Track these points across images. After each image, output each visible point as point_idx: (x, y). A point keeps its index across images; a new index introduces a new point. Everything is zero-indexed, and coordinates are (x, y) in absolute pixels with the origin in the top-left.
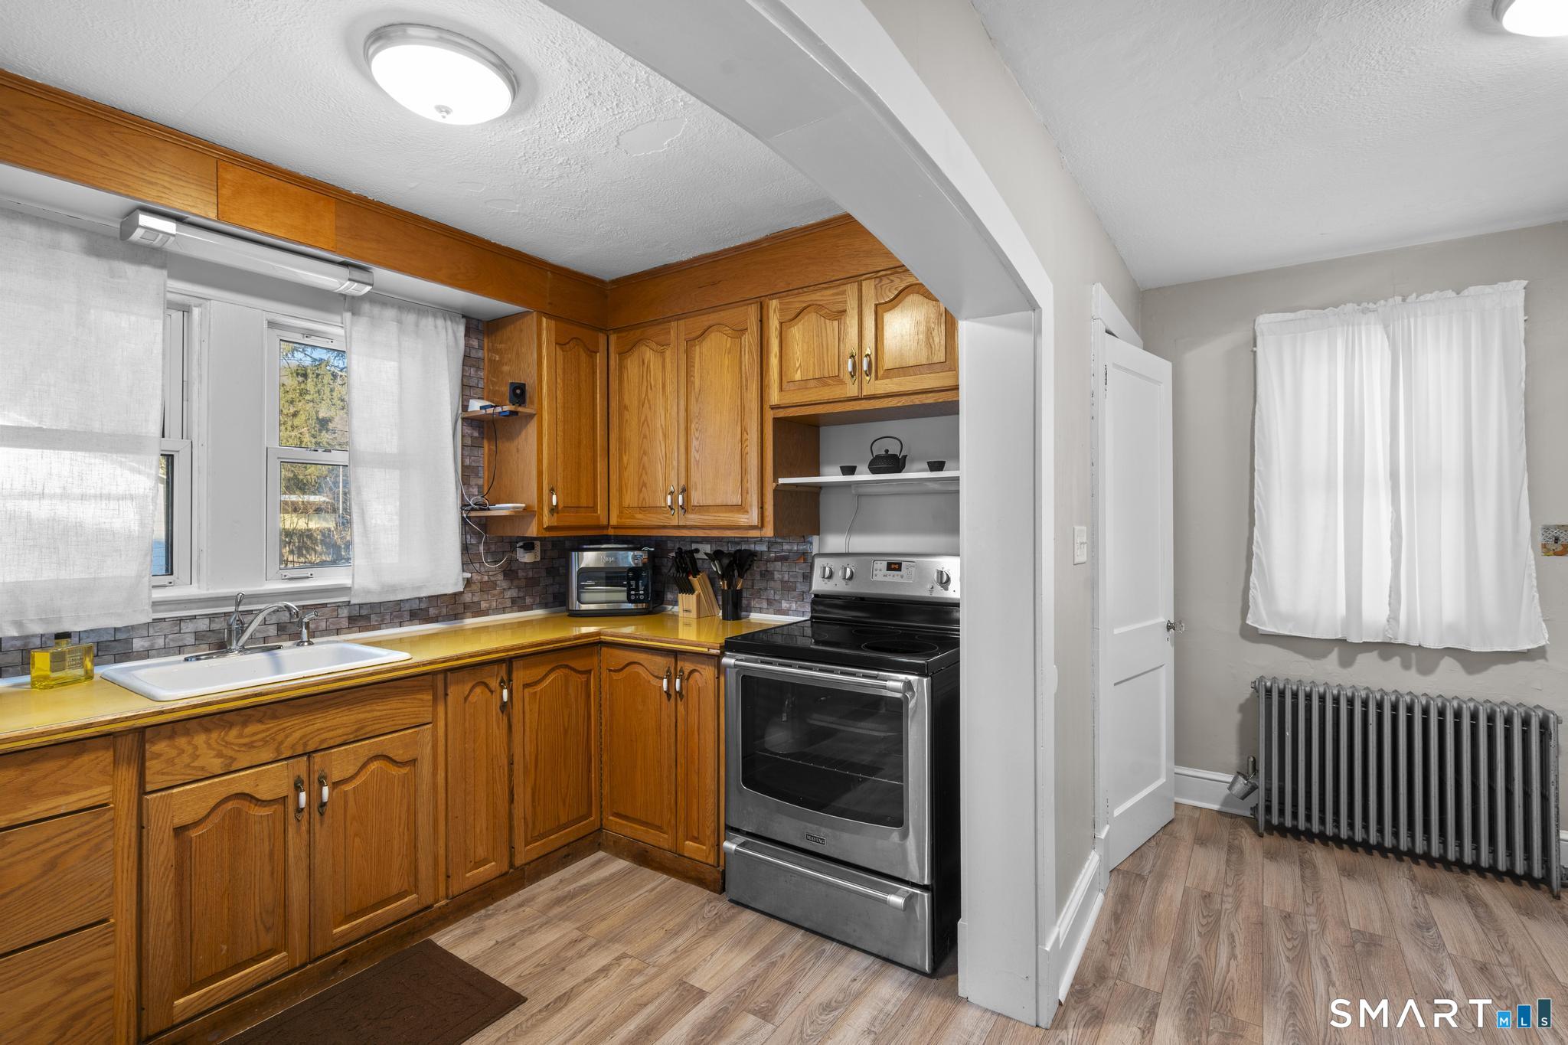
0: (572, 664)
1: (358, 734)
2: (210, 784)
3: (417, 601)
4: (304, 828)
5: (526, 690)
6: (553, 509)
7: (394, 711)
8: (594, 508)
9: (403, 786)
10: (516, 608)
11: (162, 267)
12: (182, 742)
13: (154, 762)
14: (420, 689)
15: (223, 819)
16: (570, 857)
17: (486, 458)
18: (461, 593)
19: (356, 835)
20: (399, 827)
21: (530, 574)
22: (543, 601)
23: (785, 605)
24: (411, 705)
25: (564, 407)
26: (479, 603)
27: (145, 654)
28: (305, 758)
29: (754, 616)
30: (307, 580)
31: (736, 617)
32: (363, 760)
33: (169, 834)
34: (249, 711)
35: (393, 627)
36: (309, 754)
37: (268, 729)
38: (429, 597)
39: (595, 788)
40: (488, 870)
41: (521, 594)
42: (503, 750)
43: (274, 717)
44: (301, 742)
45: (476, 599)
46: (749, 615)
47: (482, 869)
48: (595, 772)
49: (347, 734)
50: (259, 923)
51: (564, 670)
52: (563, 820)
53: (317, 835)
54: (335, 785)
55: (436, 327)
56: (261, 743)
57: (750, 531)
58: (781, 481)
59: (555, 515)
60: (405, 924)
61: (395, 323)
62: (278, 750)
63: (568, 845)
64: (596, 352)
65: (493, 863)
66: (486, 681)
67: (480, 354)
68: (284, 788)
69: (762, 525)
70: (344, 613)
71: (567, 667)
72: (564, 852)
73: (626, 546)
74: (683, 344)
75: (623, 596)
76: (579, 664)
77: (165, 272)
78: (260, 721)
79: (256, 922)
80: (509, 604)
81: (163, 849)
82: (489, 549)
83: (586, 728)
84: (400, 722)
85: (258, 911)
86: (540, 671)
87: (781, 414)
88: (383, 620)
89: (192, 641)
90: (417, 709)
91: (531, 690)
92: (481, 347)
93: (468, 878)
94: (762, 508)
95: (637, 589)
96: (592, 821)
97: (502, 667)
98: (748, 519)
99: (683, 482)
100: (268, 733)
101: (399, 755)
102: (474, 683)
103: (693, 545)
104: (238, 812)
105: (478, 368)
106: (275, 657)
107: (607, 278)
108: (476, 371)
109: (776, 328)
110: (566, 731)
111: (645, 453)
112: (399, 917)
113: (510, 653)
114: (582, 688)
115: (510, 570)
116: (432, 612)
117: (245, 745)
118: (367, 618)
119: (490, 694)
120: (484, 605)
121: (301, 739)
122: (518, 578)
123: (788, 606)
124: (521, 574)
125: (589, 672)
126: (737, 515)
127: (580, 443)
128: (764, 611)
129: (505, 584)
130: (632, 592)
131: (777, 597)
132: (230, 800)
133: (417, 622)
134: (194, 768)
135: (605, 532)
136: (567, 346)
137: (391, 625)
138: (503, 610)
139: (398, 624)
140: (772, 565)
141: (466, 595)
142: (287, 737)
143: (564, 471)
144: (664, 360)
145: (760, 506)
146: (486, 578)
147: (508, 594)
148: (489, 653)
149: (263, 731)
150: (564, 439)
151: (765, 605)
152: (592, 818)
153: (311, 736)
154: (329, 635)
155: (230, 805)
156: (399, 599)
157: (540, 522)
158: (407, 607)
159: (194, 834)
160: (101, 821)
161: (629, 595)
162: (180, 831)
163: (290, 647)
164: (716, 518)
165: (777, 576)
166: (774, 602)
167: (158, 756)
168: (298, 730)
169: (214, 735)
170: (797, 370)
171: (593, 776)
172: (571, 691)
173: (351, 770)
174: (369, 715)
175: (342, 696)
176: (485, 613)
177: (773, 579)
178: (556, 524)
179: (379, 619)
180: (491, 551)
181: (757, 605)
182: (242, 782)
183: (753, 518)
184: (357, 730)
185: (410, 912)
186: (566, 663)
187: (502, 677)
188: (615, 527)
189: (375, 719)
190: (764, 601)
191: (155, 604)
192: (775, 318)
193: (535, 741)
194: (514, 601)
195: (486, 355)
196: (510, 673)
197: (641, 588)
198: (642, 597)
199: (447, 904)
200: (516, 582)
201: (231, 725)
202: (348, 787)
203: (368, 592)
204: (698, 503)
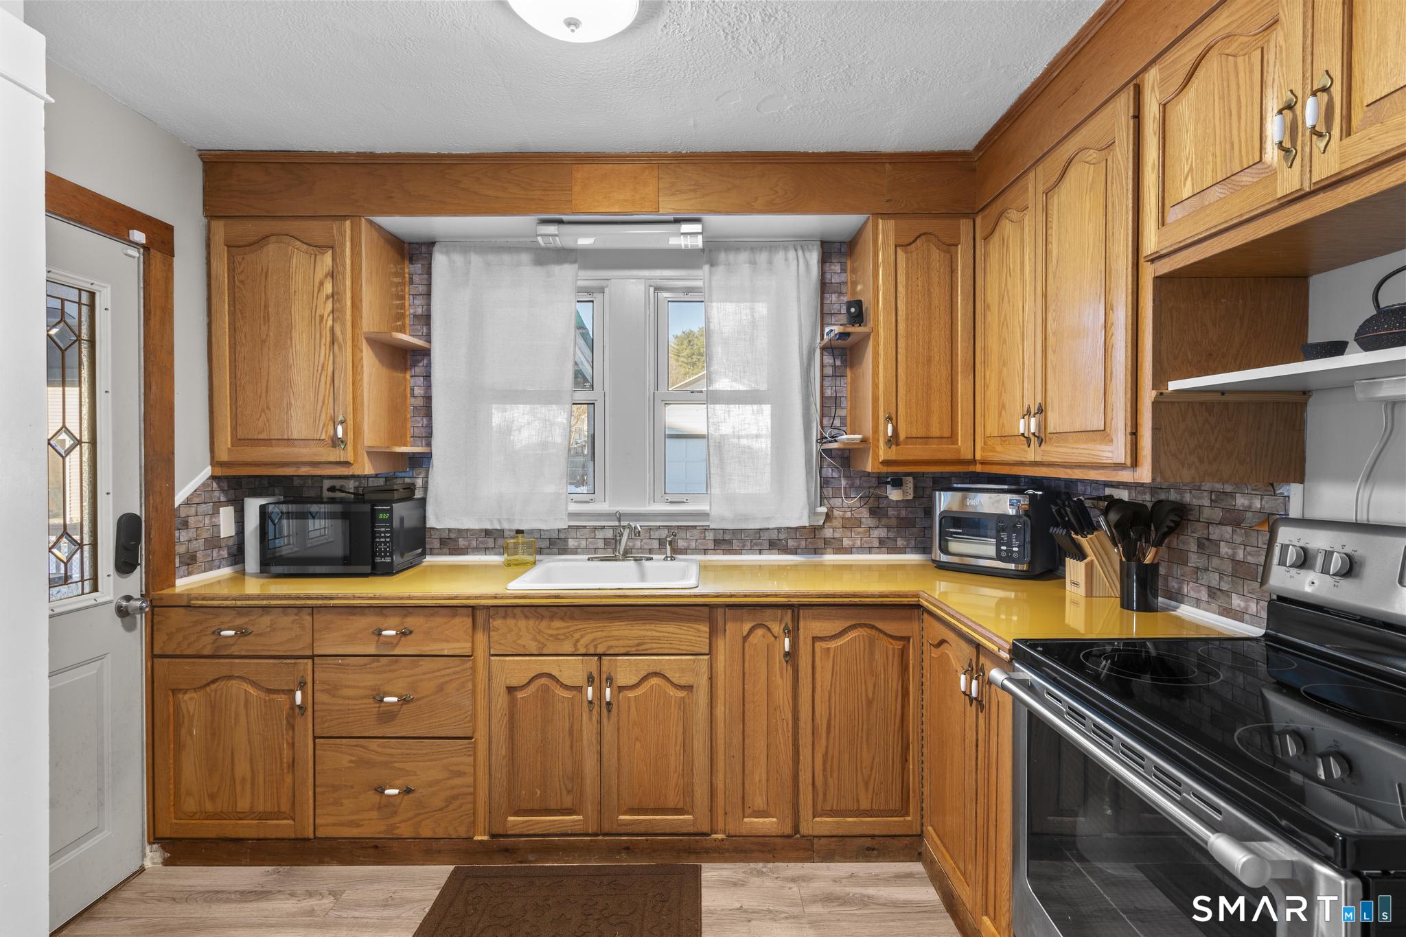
0: (880, 625)
1: (640, 648)
2: (529, 660)
3: (776, 532)
4: (595, 718)
5: (818, 644)
6: (890, 441)
7: (670, 635)
8: (953, 438)
9: (680, 708)
10: (884, 549)
11: (575, 262)
12: (510, 622)
13: (495, 633)
14: (697, 619)
15: (537, 690)
16: (875, 852)
17: (849, 388)
18: (822, 527)
19: (637, 739)
20: (676, 745)
21: (903, 513)
22: (920, 545)
23: (1237, 602)
24: (687, 632)
25: (907, 319)
26: (840, 540)
27: (575, 551)
28: (596, 658)
29: (1186, 611)
30: (683, 505)
31: (1146, 606)
32: (643, 673)
33: (503, 690)
34: (554, 609)
35: (753, 554)
36: (600, 656)
37: (568, 627)
38: (788, 528)
39: (914, 783)
40: (767, 824)
41: (891, 535)
42: (787, 703)
43: (572, 618)
44: (593, 644)
45: (837, 535)
46: (1177, 608)
47: (761, 820)
48: (913, 765)
49: (630, 647)
50: (562, 783)
51: (869, 631)
52: (865, 804)
53: (605, 728)
54: (621, 688)
55: (786, 260)
56: (563, 637)
57: (1120, 473)
58: (1173, 385)
59: (894, 446)
60: (681, 840)
61: (748, 265)
62: (575, 645)
63: (873, 836)
64: (957, 245)
65: (775, 820)
66: (767, 624)
67: (843, 278)
68: (580, 680)
69: (1135, 463)
70: (710, 535)
71: (873, 627)
72: (868, 842)
73: (1006, 487)
74: (1041, 198)
75: (991, 550)
76: (891, 627)
77: (576, 266)
78: (562, 619)
79: (560, 781)
80: (876, 544)
81: (500, 699)
82: (853, 484)
83: (899, 706)
84: (678, 647)
85: (561, 774)
86: (838, 626)
87: (1165, 267)
88: (744, 546)
89: (602, 546)
90: (694, 638)
91: (824, 645)
92: (844, 270)
93: (746, 823)
94: (1134, 433)
95: (1009, 544)
96: (908, 821)
97: (786, 613)
98: (1112, 452)
99: (1039, 400)
100: (568, 630)
101: (676, 677)
102: (753, 624)
103: (1106, 489)
104: (546, 689)
105: (840, 293)
106: (641, 566)
107: (969, 145)
108: (839, 297)
109: (1154, 118)
110: (870, 703)
111: (1004, 365)
112: (675, 831)
113: (792, 600)
114: (893, 657)
115: (878, 507)
116: (791, 543)
117: (552, 635)
118: (730, 542)
119: (773, 639)
120: (846, 542)
121: (593, 641)
122: (887, 516)
123: (1243, 604)
124: (891, 512)
125: (907, 639)
126: (1099, 447)
127: (929, 360)
128: (1203, 605)
129: (871, 522)
130: (1004, 548)
131: (1225, 587)
132: (542, 677)
133: (776, 551)
134: (519, 645)
135: (971, 468)
136: (913, 245)
137: (751, 551)
138: (870, 550)
139: (758, 551)
140: (1217, 531)
141: (826, 530)
142: (582, 637)
143: (906, 395)
144: (1023, 229)
145: (1129, 430)
146: (849, 515)
147: (875, 533)
148: (767, 596)
149: (565, 628)
150: (907, 358)
151: (1204, 595)
152: (909, 818)
153: (601, 640)
154: (698, 554)
155: (543, 681)
156: (758, 527)
157: (876, 455)
158: (766, 536)
159: (520, 695)
160: (465, 666)
161: (998, 551)
162: (511, 690)
163: (658, 560)
164: (1074, 451)
165: (1224, 549)
166: (1219, 593)
167: (497, 629)
168: (592, 634)
169: (531, 622)
170: (1186, 179)
171: (911, 767)
172: (878, 656)
173: (633, 680)
174: (649, 633)
175: (626, 611)
176: (849, 551)
177: (1217, 554)
178: (894, 458)
179: (741, 545)
180: (855, 485)
181: (1193, 594)
182: (548, 664)
183: (1117, 451)
184: (638, 645)
185: (685, 830)
186: (872, 623)
187: (787, 624)
188: (982, 463)
189: (653, 638)
190: (1203, 588)
191: (572, 515)
192: (1154, 100)
193: (827, 703)
194: (882, 542)
195: (849, 278)
196: (796, 620)
197: (1015, 543)
198: (1015, 556)
199: (723, 840)
200: (884, 521)
201: (543, 617)
202: (631, 694)
203: (723, 519)
204: (1055, 428)
